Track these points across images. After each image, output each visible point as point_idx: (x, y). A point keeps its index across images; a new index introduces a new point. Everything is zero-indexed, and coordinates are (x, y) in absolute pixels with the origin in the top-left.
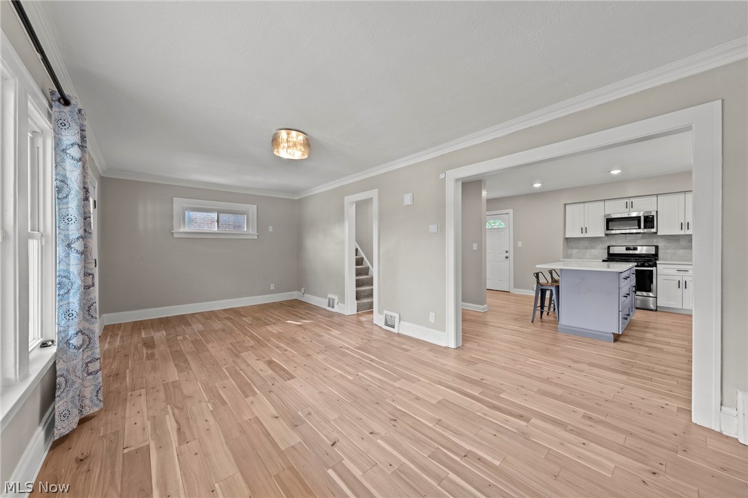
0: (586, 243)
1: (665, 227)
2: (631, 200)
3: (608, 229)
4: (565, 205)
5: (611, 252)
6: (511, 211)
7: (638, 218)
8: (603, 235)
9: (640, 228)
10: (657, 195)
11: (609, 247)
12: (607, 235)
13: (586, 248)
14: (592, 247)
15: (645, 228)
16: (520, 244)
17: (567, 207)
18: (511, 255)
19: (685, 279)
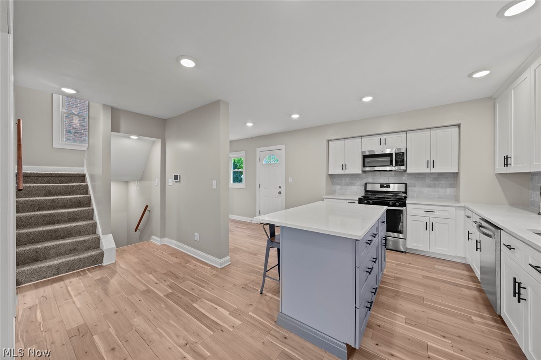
0: (347, 180)
1: (413, 165)
2: (384, 137)
3: (364, 166)
4: (329, 141)
5: (367, 189)
6: (283, 147)
7: (390, 155)
8: (360, 172)
9: (391, 164)
10: (407, 131)
11: (366, 184)
12: (364, 172)
13: (348, 185)
14: (352, 184)
15: (396, 165)
16: (290, 180)
17: (331, 143)
18: (283, 190)
19: (432, 220)
